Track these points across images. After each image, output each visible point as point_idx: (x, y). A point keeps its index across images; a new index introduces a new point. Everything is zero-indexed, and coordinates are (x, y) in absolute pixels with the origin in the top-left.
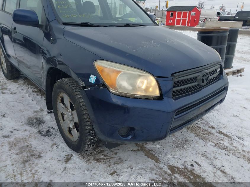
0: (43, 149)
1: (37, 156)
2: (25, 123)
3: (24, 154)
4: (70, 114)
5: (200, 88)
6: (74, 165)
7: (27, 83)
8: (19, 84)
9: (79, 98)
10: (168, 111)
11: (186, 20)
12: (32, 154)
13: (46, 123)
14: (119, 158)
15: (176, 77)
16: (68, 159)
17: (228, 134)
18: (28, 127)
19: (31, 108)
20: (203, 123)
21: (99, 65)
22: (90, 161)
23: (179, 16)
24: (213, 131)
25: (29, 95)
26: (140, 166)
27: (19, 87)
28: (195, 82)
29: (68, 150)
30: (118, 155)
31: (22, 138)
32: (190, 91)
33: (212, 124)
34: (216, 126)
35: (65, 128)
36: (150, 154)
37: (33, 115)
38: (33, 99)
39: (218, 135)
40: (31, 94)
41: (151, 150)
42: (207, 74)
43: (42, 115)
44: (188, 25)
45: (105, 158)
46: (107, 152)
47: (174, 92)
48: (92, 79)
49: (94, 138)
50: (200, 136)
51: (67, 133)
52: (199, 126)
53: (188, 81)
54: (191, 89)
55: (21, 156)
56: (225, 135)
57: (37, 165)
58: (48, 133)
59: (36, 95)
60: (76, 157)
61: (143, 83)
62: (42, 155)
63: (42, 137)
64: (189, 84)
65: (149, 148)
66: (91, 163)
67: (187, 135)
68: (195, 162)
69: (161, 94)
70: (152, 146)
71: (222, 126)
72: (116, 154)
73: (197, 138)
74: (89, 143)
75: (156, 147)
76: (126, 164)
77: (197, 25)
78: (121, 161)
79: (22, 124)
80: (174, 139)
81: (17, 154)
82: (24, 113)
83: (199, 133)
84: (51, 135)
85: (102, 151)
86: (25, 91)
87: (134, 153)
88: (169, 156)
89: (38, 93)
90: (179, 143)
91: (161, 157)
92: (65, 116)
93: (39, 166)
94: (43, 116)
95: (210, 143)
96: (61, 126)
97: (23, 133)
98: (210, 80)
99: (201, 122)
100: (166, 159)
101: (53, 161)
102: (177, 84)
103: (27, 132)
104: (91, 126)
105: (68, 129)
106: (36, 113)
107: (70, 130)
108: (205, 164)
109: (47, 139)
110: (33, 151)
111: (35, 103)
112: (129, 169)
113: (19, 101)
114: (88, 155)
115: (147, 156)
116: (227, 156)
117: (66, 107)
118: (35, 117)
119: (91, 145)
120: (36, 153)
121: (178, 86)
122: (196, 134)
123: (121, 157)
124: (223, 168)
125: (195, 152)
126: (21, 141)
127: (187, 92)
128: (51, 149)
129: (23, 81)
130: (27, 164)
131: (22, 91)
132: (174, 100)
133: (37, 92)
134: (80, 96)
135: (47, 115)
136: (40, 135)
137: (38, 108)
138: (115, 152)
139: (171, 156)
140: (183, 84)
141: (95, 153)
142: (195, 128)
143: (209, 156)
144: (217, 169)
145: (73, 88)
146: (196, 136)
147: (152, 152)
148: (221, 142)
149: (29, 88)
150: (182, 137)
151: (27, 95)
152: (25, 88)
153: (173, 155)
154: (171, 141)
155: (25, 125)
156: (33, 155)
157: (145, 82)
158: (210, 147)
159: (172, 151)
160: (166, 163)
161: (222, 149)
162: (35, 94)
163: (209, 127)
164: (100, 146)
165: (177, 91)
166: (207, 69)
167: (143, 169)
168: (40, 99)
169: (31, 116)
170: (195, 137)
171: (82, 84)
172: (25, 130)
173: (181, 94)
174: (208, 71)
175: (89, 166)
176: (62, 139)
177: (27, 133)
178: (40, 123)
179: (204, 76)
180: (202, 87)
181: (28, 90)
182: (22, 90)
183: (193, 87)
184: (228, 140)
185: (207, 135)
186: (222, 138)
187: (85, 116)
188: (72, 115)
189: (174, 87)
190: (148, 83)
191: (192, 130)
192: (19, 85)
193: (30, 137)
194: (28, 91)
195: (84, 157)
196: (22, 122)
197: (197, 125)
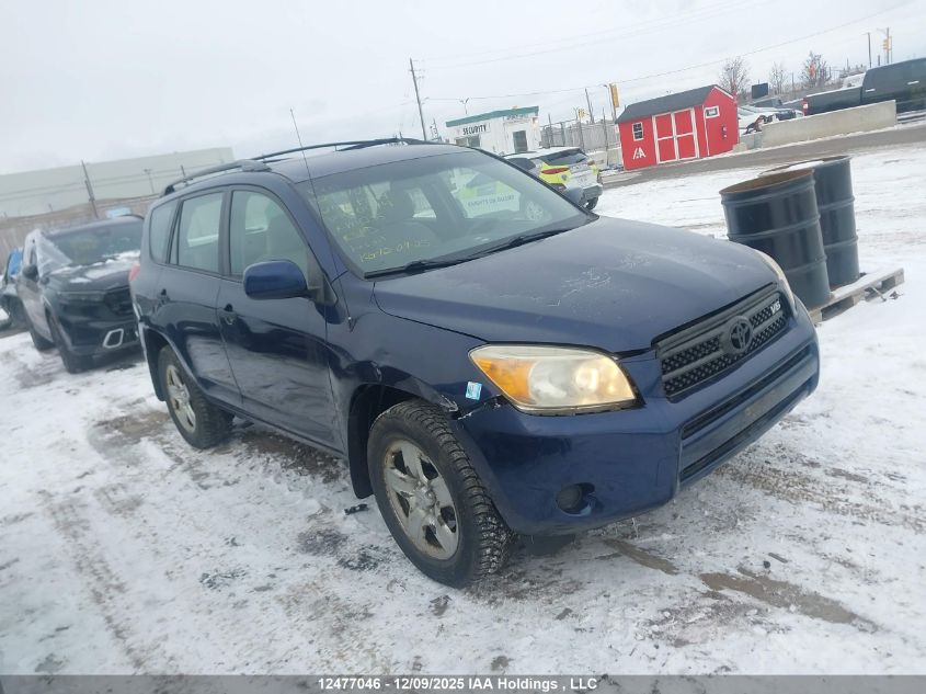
0: (369, 597)
1: (361, 616)
2: (297, 550)
3: (326, 616)
4: (424, 490)
5: (733, 361)
6: (460, 616)
7: (259, 448)
8: (236, 456)
9: (446, 442)
10: (664, 431)
11: (692, 136)
12: (347, 612)
13: (350, 538)
14: (569, 581)
15: (664, 349)
16: (440, 607)
17: (859, 473)
18: (308, 558)
19: (296, 510)
20: (784, 457)
21: (483, 356)
22: (498, 600)
23: (665, 129)
24: (816, 473)
25: (275, 479)
26: (626, 588)
27: (240, 462)
28: (717, 349)
29: (433, 589)
30: (564, 575)
31: (307, 585)
32: (707, 375)
33: (811, 455)
34: (824, 459)
35: (414, 532)
36: (650, 559)
37: (309, 526)
38: (292, 487)
39: (831, 479)
40: (279, 475)
41: (650, 550)
42: (744, 325)
43: (333, 522)
44: (703, 154)
45: (535, 587)
46: (534, 573)
47: (667, 383)
48: (474, 391)
49: (498, 535)
50: (779, 492)
51: (422, 544)
52: (774, 467)
53: (695, 353)
54: (710, 368)
55: (321, 621)
56: (849, 477)
57: (369, 632)
58: (365, 562)
59: (294, 475)
60: (458, 599)
61: (587, 376)
62: (371, 611)
63: (356, 572)
64: (702, 357)
65: (642, 546)
66: (501, 603)
67: (742, 497)
68: (771, 554)
69: (637, 394)
70: (650, 539)
71: (840, 455)
72: (560, 572)
73: (771, 499)
74: (488, 551)
75: (662, 540)
76: (591, 591)
77: (735, 147)
78: (577, 586)
79: (289, 553)
80: (706, 513)
81: (310, 619)
82: (281, 526)
83: (776, 485)
84: (376, 565)
85: (520, 574)
86: (261, 469)
87: (604, 563)
88: (700, 554)
89: (300, 468)
90: (723, 518)
91: (678, 559)
92: (412, 501)
93: (375, 633)
94: (336, 524)
95: (809, 504)
96: (400, 529)
97: (302, 574)
98: (757, 337)
99: (780, 455)
100: (693, 561)
101: (404, 617)
102: (669, 364)
103: (312, 568)
104: (485, 504)
105: (423, 534)
106: (314, 522)
107: (430, 534)
108: (799, 556)
109: (368, 575)
110: (346, 607)
111: (300, 494)
112: (602, 597)
113: (257, 500)
114: (490, 590)
115: (641, 563)
116: (857, 526)
117: (411, 475)
118: (315, 531)
119: (493, 556)
120: (354, 609)
121: (674, 368)
122: (768, 489)
123: (574, 578)
124: (848, 556)
125: (768, 532)
126: (307, 590)
127: (700, 378)
128: (388, 595)
129: (244, 445)
130: (345, 635)
131: (253, 472)
132: (672, 402)
133: (294, 466)
134: (446, 438)
135: (345, 519)
136: (347, 569)
137: (314, 505)
138: (556, 568)
139: (703, 554)
140: (685, 362)
141: (506, 581)
142: (762, 475)
143: (809, 536)
144: (831, 560)
145: (426, 423)
146: (766, 494)
147: (653, 553)
148: (841, 496)
149: (268, 459)
150: (729, 502)
151: (271, 479)
152: (257, 462)
153: (709, 549)
154: (700, 518)
155: (299, 555)
156: (350, 616)
157: (594, 373)
158: (809, 514)
159: (705, 542)
160: (695, 570)
161: (844, 514)
162: (291, 471)
163: (804, 464)
164: (514, 564)
165: (675, 379)
166: (741, 314)
167: (637, 592)
168: (310, 482)
169: (304, 531)
170: (766, 497)
171: (452, 408)
172: (305, 566)
173: (685, 385)
174: (745, 318)
175: (499, 612)
176: (411, 567)
177: (312, 572)
178: (335, 543)
179: (735, 331)
180: (739, 358)
181: (267, 466)
182: (251, 468)
183: (712, 362)
184: (861, 489)
185: (800, 487)
186: (843, 487)
187: (469, 483)
188: (431, 490)
189: (664, 372)
190: (600, 376)
191: (754, 480)
192: (238, 458)
193: (323, 578)
194: (269, 469)
195: (479, 596)
196: (287, 549)
197: (768, 466)
